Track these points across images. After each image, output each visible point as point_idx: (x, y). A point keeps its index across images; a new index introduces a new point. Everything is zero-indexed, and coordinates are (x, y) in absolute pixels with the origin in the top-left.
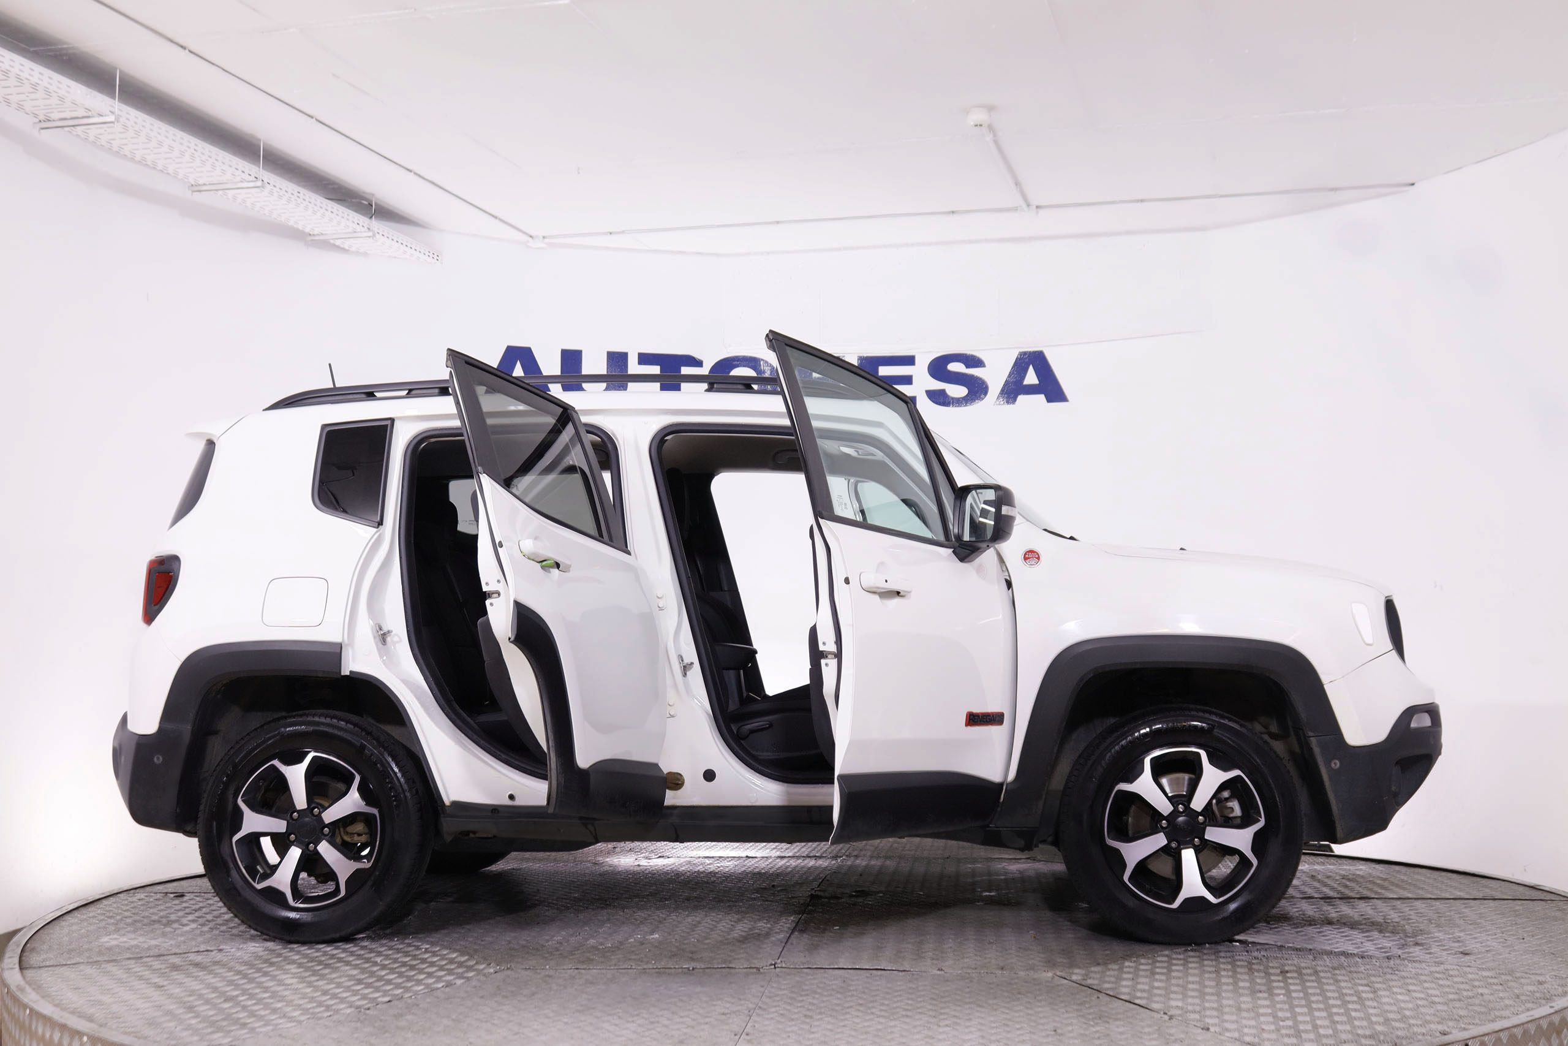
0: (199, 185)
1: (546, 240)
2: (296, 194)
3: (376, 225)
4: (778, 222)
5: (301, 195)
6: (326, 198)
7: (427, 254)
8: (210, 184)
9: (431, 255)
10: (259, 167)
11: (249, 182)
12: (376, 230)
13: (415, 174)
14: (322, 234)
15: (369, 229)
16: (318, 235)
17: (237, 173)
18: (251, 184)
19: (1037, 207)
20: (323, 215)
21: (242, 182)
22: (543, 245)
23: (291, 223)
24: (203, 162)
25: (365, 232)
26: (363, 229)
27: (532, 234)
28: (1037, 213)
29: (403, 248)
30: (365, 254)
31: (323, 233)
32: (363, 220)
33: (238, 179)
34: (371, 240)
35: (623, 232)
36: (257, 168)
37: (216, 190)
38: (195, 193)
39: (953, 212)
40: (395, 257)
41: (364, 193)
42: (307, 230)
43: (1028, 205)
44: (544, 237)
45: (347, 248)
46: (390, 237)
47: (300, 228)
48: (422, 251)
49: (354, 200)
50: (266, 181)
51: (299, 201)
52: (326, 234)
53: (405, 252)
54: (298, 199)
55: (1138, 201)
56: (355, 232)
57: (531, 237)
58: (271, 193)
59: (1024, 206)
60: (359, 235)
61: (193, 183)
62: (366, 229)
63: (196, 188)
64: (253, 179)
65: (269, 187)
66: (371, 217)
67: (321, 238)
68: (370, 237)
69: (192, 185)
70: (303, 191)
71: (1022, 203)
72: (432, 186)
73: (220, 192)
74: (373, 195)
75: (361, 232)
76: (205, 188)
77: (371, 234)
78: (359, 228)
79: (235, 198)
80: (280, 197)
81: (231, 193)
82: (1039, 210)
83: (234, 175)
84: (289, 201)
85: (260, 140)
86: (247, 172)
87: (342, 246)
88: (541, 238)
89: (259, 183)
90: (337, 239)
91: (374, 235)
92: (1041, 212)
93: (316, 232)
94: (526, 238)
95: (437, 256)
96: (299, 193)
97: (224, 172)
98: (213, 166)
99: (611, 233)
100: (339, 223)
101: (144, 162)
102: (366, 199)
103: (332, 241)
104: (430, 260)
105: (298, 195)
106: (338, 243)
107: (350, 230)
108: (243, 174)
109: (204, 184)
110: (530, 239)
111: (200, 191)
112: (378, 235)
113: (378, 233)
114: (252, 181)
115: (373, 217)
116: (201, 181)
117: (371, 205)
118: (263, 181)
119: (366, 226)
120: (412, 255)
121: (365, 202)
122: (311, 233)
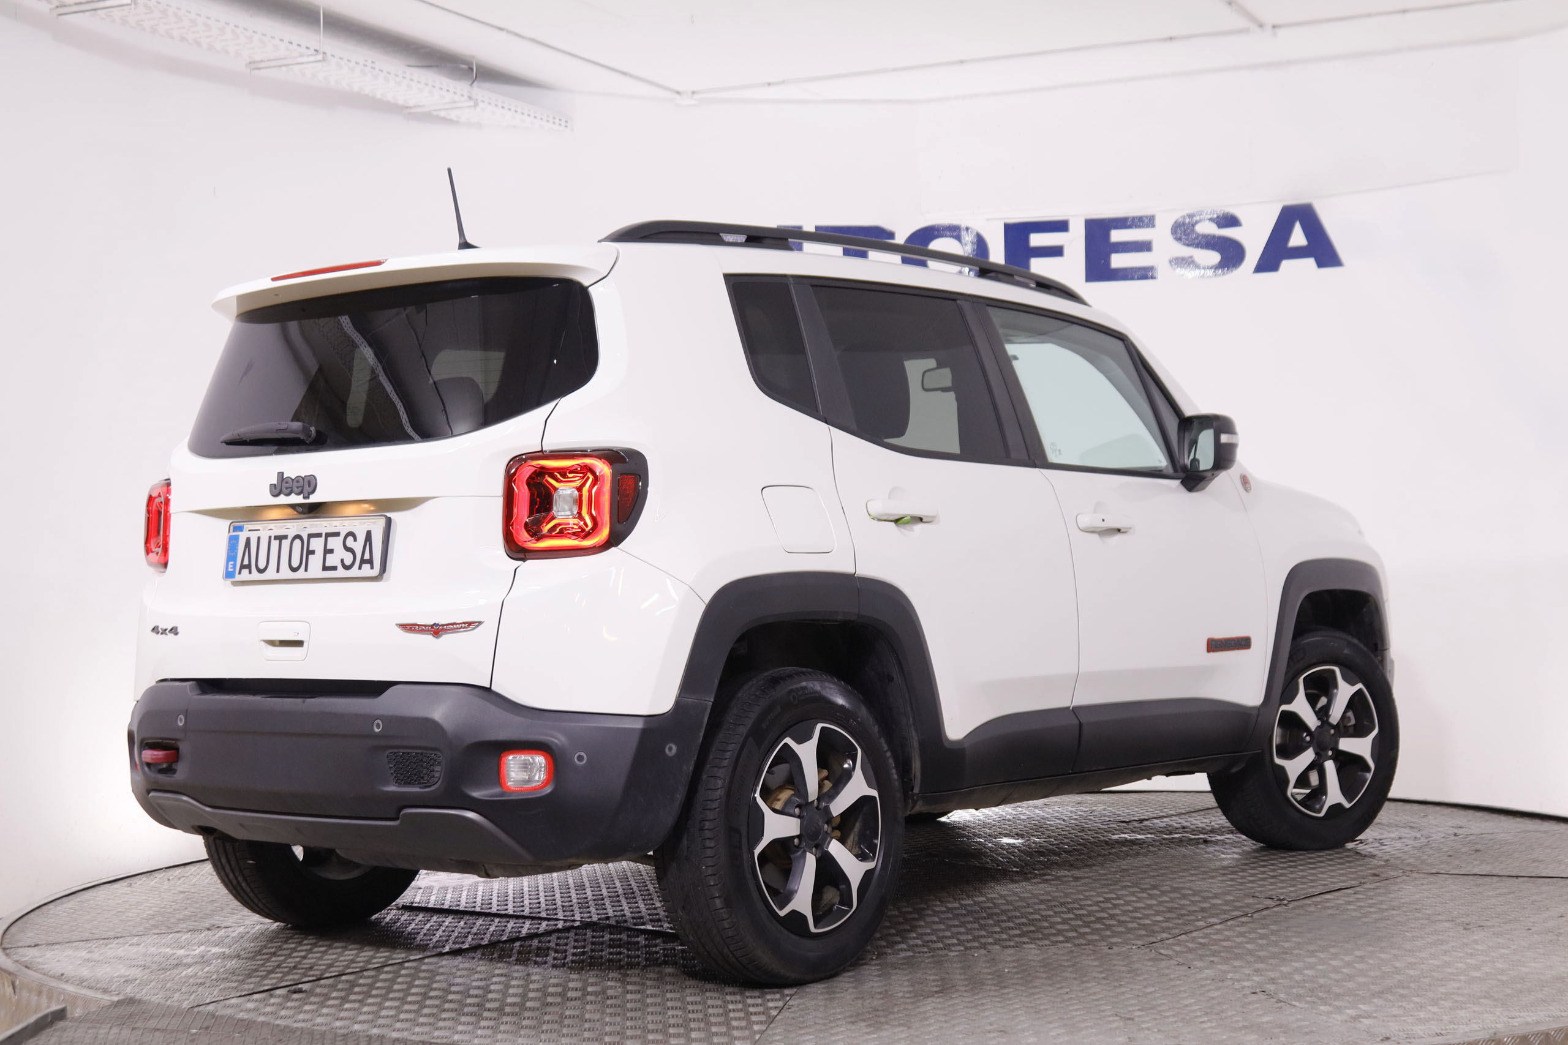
0: (258, 62)
1: (696, 96)
3: (479, 90)
6: (416, 66)
7: (552, 120)
8: (268, 61)
9: (557, 121)
10: (320, 35)
11: (308, 56)
12: (479, 97)
14: (420, 105)
15: (470, 98)
16: (414, 107)
17: (293, 47)
18: (312, 58)
19: (1272, 27)
21: (300, 56)
22: (692, 102)
25: (466, 101)
26: (463, 98)
27: (678, 90)
28: (1277, 34)
29: (516, 117)
31: (421, 103)
32: (463, 86)
33: (296, 53)
34: (473, 109)
35: (783, 82)
36: (318, 38)
37: (277, 66)
38: (254, 71)
39: (1170, 39)
40: (512, 127)
41: (464, 55)
42: (400, 102)
43: (1261, 26)
44: (693, 93)
46: (499, 104)
47: (391, 100)
48: (545, 117)
49: (449, 64)
50: (330, 52)
52: (423, 105)
53: (522, 121)
56: (455, 102)
57: (677, 93)
58: (337, 66)
59: (1255, 26)
60: (459, 104)
61: (251, 58)
62: (466, 98)
63: (253, 65)
64: (313, 51)
65: (335, 60)
66: (473, 82)
67: (419, 110)
68: (471, 106)
69: (249, 63)
71: (1253, 23)
72: (536, 45)
74: (473, 57)
75: (461, 101)
76: (262, 65)
77: (472, 103)
78: (457, 98)
81: (296, 68)
82: (1279, 30)
83: (289, 49)
85: (319, 8)
86: (305, 44)
88: (690, 94)
90: (439, 110)
91: (476, 105)
92: (1283, 32)
93: (411, 103)
95: (564, 122)
96: (381, 60)
99: (769, 84)
102: (464, 62)
103: (434, 113)
104: (556, 127)
106: (442, 114)
107: (448, 100)
108: (300, 48)
109: (262, 61)
110: (676, 96)
111: (260, 68)
112: (481, 105)
113: (483, 101)
114: (312, 55)
115: (475, 83)
116: (258, 58)
117: (472, 70)
118: (325, 54)
119: (465, 94)
120: (533, 123)
121: (464, 67)
122: (406, 106)
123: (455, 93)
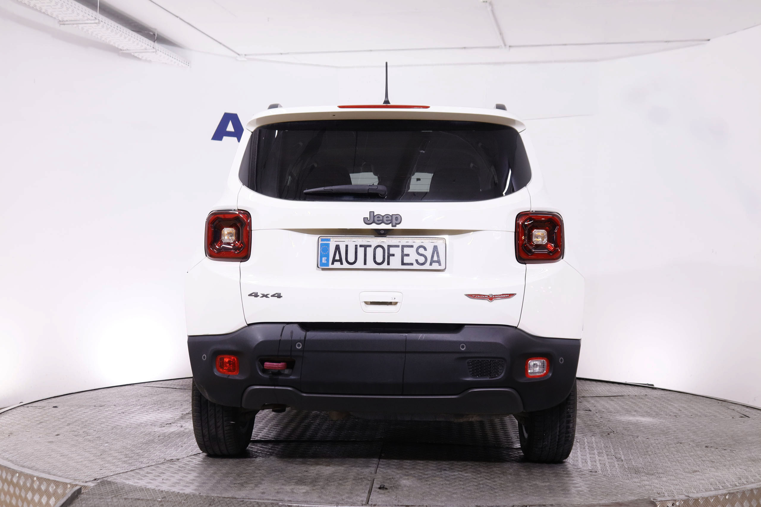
0: (64, 21)
1: (247, 57)
2: (116, 27)
3: (157, 45)
4: (371, 51)
5: (119, 28)
6: (133, 31)
7: (183, 62)
8: (70, 21)
9: (185, 62)
11: (91, 20)
12: (157, 48)
13: (180, 19)
14: (128, 50)
15: (153, 48)
16: (125, 50)
18: (93, 22)
19: (510, 46)
20: (130, 40)
21: (87, 20)
22: (245, 59)
23: (112, 43)
24: (68, 9)
25: (151, 49)
27: (239, 53)
28: (509, 50)
29: (171, 58)
30: (150, 61)
31: (128, 49)
32: (150, 42)
33: (86, 18)
34: (154, 53)
35: (288, 53)
36: (96, 13)
37: (73, 24)
38: (61, 26)
39: (465, 48)
40: (166, 63)
41: (151, 28)
42: (120, 47)
43: (505, 45)
44: (245, 55)
45: (141, 58)
46: (164, 52)
47: (116, 46)
48: (181, 61)
49: (146, 32)
50: (100, 20)
52: (130, 50)
53: (172, 61)
54: (117, 30)
55: (563, 45)
56: (146, 49)
57: (239, 54)
58: (103, 27)
59: (503, 45)
60: (148, 51)
61: (61, 20)
63: (62, 23)
64: (94, 19)
65: (102, 24)
66: (154, 42)
67: (127, 52)
68: (153, 52)
69: (60, 21)
70: (120, 26)
71: (502, 44)
72: (188, 26)
73: (75, 25)
74: (156, 29)
75: (149, 49)
76: (67, 23)
77: (154, 50)
78: (148, 47)
79: (82, 29)
80: (107, 29)
81: (80, 26)
82: (510, 48)
83: (84, 16)
84: (112, 31)
86: (91, 15)
87: (138, 56)
88: (244, 55)
89: (97, 21)
90: (136, 52)
91: (156, 51)
92: (512, 50)
93: (125, 49)
94: (236, 55)
97: (78, 14)
98: (73, 11)
99: (281, 54)
100: (138, 44)
101: (35, 8)
102: (152, 32)
103: (133, 54)
106: (136, 55)
107: (143, 48)
108: (88, 16)
109: (67, 21)
110: (238, 56)
111: (64, 24)
112: (158, 51)
113: (158, 50)
114: (93, 20)
115: (156, 42)
116: (65, 19)
117: (155, 35)
118: (99, 20)
119: (152, 46)
120: (175, 62)
121: (151, 33)
122: (122, 49)
123: (148, 45)
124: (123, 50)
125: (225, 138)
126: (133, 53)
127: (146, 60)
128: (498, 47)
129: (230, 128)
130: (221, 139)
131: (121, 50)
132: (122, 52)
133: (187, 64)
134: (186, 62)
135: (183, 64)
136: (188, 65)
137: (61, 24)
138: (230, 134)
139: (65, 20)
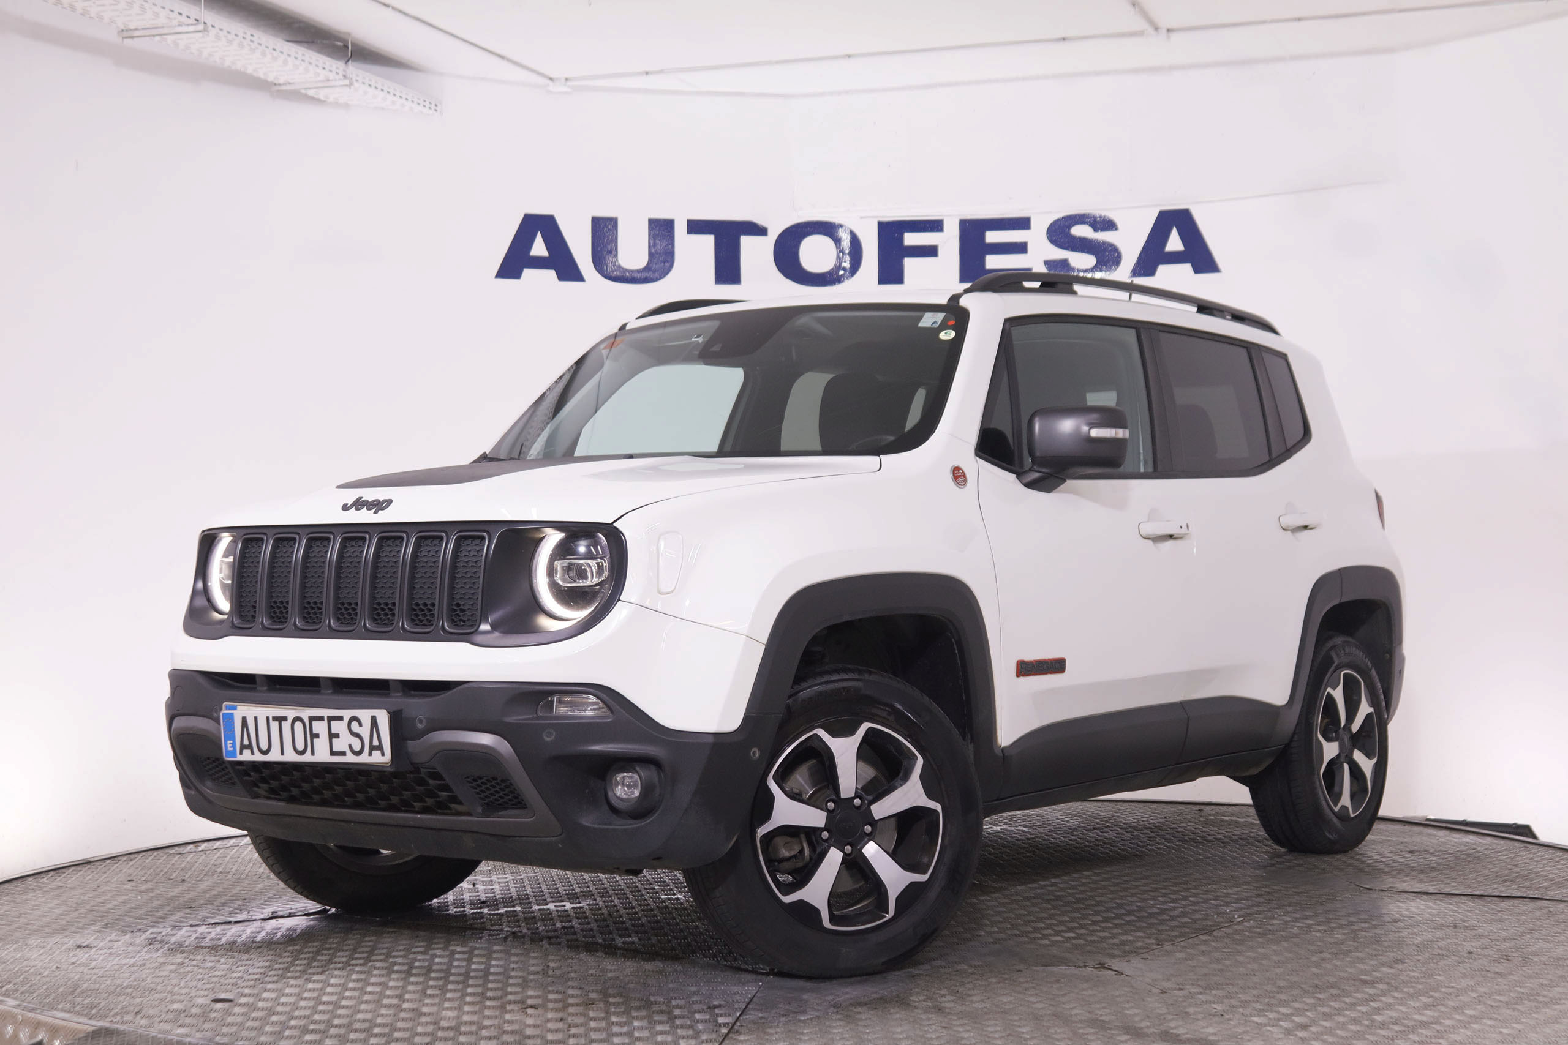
0: (131, 30)
1: (569, 83)
2: (248, 37)
3: (354, 70)
4: (849, 56)
5: (255, 39)
6: (288, 41)
7: (422, 103)
9: (427, 104)
10: (201, 8)
11: (188, 25)
12: (354, 77)
13: (394, 8)
14: (290, 84)
15: (345, 76)
16: (284, 84)
17: (172, 15)
18: (191, 28)
19: (1169, 30)
20: (285, 62)
21: (179, 25)
22: (565, 89)
23: (250, 71)
25: (340, 79)
26: (337, 77)
27: (551, 76)
28: (1169, 38)
29: (390, 98)
30: (346, 106)
31: (291, 81)
32: (337, 65)
33: (175, 22)
34: (349, 88)
35: (661, 72)
36: (198, 9)
37: (154, 36)
38: (125, 40)
39: (1064, 39)
40: (383, 108)
41: (339, 32)
42: (271, 79)
43: (1156, 29)
44: (567, 79)
45: (322, 98)
46: (373, 84)
47: (262, 76)
48: (416, 100)
49: (324, 41)
50: (209, 24)
51: (253, 46)
52: (293, 83)
53: (394, 103)
54: (251, 43)
56: (328, 80)
57: (551, 79)
58: (218, 37)
59: (1151, 30)
60: (333, 83)
61: (123, 28)
62: (342, 77)
63: (126, 33)
64: (192, 21)
65: (213, 32)
66: (348, 61)
67: (288, 88)
68: (346, 86)
69: (122, 30)
70: (257, 34)
71: (1148, 26)
72: (417, 23)
73: (157, 38)
74: (349, 34)
75: (336, 80)
76: (137, 33)
77: (347, 82)
78: (332, 76)
79: (176, 44)
80: (230, 42)
81: (170, 38)
82: (1170, 34)
83: (169, 18)
84: (241, 46)
86: (185, 14)
87: (316, 96)
88: (563, 80)
89: (201, 27)
90: (310, 88)
91: (351, 84)
92: (1174, 36)
93: (281, 81)
94: (543, 81)
95: (435, 106)
96: (252, 35)
97: (156, 15)
99: (647, 73)
100: (307, 70)
102: (341, 39)
103: (303, 91)
104: (426, 110)
105: (252, 38)
106: (311, 93)
107: (322, 78)
109: (136, 29)
110: (550, 82)
111: (133, 37)
112: (356, 85)
113: (357, 81)
114: (192, 25)
115: (350, 61)
117: (348, 47)
118: (205, 23)
119: (341, 73)
120: (403, 105)
121: (339, 44)
122: (276, 82)
123: (331, 71)
124: (280, 85)
125: (527, 273)
126: (306, 89)
127: (337, 104)
128: (1140, 34)
129: (539, 248)
130: (517, 275)
131: (275, 84)
132: (277, 88)
133: (433, 106)
134: (430, 103)
135: (421, 108)
136: (436, 110)
137: (123, 38)
138: (539, 263)
139: (132, 27)
